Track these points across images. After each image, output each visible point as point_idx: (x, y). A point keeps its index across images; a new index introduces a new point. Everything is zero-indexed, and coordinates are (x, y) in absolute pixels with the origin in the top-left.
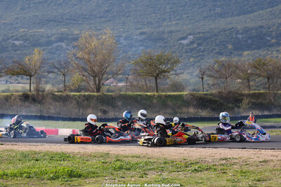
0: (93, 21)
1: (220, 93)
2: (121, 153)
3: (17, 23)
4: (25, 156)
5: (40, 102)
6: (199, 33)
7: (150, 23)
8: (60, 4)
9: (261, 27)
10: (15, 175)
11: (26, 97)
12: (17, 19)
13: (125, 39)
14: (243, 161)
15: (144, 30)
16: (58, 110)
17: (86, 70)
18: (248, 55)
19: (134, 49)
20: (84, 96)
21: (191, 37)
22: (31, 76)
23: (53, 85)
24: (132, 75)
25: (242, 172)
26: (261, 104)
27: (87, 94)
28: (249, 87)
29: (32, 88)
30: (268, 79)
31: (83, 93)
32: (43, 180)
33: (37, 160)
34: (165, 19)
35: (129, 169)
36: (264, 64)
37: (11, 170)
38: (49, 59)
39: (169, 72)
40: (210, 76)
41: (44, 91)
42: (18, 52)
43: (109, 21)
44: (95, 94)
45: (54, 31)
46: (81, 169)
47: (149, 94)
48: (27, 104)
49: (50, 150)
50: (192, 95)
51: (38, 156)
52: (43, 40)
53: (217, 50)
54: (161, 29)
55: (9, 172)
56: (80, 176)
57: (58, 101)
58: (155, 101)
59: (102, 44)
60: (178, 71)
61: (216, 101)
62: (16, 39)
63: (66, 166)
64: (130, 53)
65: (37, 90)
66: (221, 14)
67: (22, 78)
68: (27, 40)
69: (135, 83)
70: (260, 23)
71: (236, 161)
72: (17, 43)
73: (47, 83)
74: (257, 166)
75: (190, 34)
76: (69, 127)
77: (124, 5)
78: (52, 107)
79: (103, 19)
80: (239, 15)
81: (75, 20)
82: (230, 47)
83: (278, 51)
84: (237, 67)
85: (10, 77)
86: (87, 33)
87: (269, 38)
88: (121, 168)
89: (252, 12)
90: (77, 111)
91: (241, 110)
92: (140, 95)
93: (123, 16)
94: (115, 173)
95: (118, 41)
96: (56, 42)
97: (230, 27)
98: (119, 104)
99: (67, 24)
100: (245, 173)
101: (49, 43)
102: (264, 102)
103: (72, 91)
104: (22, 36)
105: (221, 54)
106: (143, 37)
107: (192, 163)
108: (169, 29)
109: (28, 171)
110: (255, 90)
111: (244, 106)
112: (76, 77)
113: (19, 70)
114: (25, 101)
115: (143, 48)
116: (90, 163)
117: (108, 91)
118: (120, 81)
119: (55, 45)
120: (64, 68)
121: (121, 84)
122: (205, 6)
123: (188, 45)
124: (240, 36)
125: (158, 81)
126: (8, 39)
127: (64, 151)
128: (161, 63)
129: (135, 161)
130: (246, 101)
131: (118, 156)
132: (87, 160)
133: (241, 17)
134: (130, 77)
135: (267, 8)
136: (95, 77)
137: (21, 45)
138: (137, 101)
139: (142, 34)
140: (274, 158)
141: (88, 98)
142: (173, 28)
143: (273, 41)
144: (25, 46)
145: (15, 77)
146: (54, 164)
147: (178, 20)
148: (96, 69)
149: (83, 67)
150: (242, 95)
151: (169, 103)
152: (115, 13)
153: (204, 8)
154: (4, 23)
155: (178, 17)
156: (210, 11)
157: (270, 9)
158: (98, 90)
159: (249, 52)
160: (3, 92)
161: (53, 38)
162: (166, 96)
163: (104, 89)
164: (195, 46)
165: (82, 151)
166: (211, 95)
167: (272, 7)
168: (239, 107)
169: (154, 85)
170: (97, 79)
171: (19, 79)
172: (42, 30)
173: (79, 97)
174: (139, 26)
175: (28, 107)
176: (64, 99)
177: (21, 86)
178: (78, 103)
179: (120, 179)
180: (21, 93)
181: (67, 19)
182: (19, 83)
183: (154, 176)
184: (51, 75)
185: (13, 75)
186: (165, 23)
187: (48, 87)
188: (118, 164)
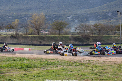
0: (37, 10)
1: (82, 36)
2: (47, 58)
3: (10, 11)
4: (10, 59)
5: (17, 39)
6: (74, 15)
7: (57, 11)
8: (25, 4)
9: (96, 13)
10: (5, 67)
11: (12, 37)
12: (10, 9)
13: (48, 16)
14: (95, 62)
15: (55, 13)
16: (24, 41)
17: (34, 27)
18: (91, 22)
19: (51, 20)
20: (33, 36)
21: (72, 16)
22: (14, 29)
23: (22, 33)
24: (51, 29)
25: (95, 66)
26: (97, 40)
27: (34, 35)
28: (92, 34)
29: (15, 34)
30: (99, 31)
31: (33, 35)
32: (16, 69)
33: (14, 61)
34: (62, 10)
35: (51, 65)
36: (98, 26)
37: (4, 64)
38: (21, 23)
39: (64, 28)
40: (79, 30)
41: (19, 35)
42: (10, 21)
43: (43, 10)
44: (37, 36)
45: (23, 13)
46: (32, 64)
47: (56, 36)
48: (12, 39)
49: (20, 56)
50: (72, 36)
51: (15, 59)
52: (19, 17)
53: (81, 21)
54: (61, 13)
55: (3, 65)
56: (31, 67)
57: (24, 38)
58: (59, 38)
59: (40, 18)
60: (67, 28)
61: (80, 39)
62: (9, 16)
63: (26, 63)
64: (50, 21)
65: (16, 34)
66: (82, 8)
67: (11, 30)
68: (13, 16)
69: (52, 32)
70: (96, 11)
71: (92, 62)
72: (10, 17)
73: (20, 32)
74: (101, 64)
75: (71, 15)
76: (28, 48)
77: (48, 4)
78: (22, 40)
79: (40, 9)
80: (89, 8)
81: (30, 10)
82: (85, 19)
83: (102, 21)
84: (88, 27)
85: (7, 30)
86: (35, 14)
87: (99, 17)
88: (47, 64)
89: (93, 7)
90: (31, 42)
91: (90, 42)
92: (53, 36)
93: (47, 8)
94: (45, 66)
95: (46, 17)
96: (24, 17)
97: (85, 12)
98: (46, 39)
99: (28, 11)
100: (96, 66)
101: (21, 18)
102: (98, 39)
103: (29, 34)
104: (11, 15)
105: (82, 22)
106: (54, 16)
107: (75, 62)
108: (64, 13)
109: (11, 65)
110: (94, 35)
111: (90, 40)
112: (30, 30)
113: (10, 27)
114: (12, 38)
115: (54, 20)
116: (35, 62)
117: (42, 35)
118: (46, 31)
119: (23, 18)
120: (26, 27)
121: (46, 32)
122: (76, 5)
123: (70, 19)
124: (89, 16)
125: (60, 31)
126: (7, 16)
127: (25, 57)
128: (61, 25)
129: (53, 61)
130: (91, 39)
131: (46, 59)
132: (34, 61)
133: (89, 9)
134: (50, 30)
135: (99, 6)
136: (37, 30)
137: (11, 18)
138: (52, 39)
139: (54, 15)
140: (107, 61)
141: (35, 37)
142: (65, 13)
143: (101, 18)
144: (12, 19)
145: (9, 29)
146: (21, 62)
147: (67, 10)
148: (38, 27)
149: (33, 26)
150: (90, 36)
151: (64, 39)
152: (45, 7)
153: (76, 6)
154: (5, 10)
155: (67, 9)
156: (78, 7)
157: (99, 7)
158: (38, 34)
159: (92, 22)
160: (4, 35)
161: (22, 16)
162: (63, 37)
163: (40, 34)
164: (73, 19)
165: (32, 57)
166: (79, 36)
167: (100, 5)
168: (89, 41)
169: (58, 33)
170: (38, 30)
171: (10, 30)
172: (19, 13)
173: (32, 37)
174: (53, 12)
175: (13, 40)
176: (26, 38)
177: (11, 33)
178: (31, 39)
179: (47, 69)
180: (11, 35)
181: (28, 9)
182: (10, 32)
183: (60, 67)
184: (22, 29)
185: (8, 29)
186: (62, 11)
187: (20, 33)
188: (46, 62)
